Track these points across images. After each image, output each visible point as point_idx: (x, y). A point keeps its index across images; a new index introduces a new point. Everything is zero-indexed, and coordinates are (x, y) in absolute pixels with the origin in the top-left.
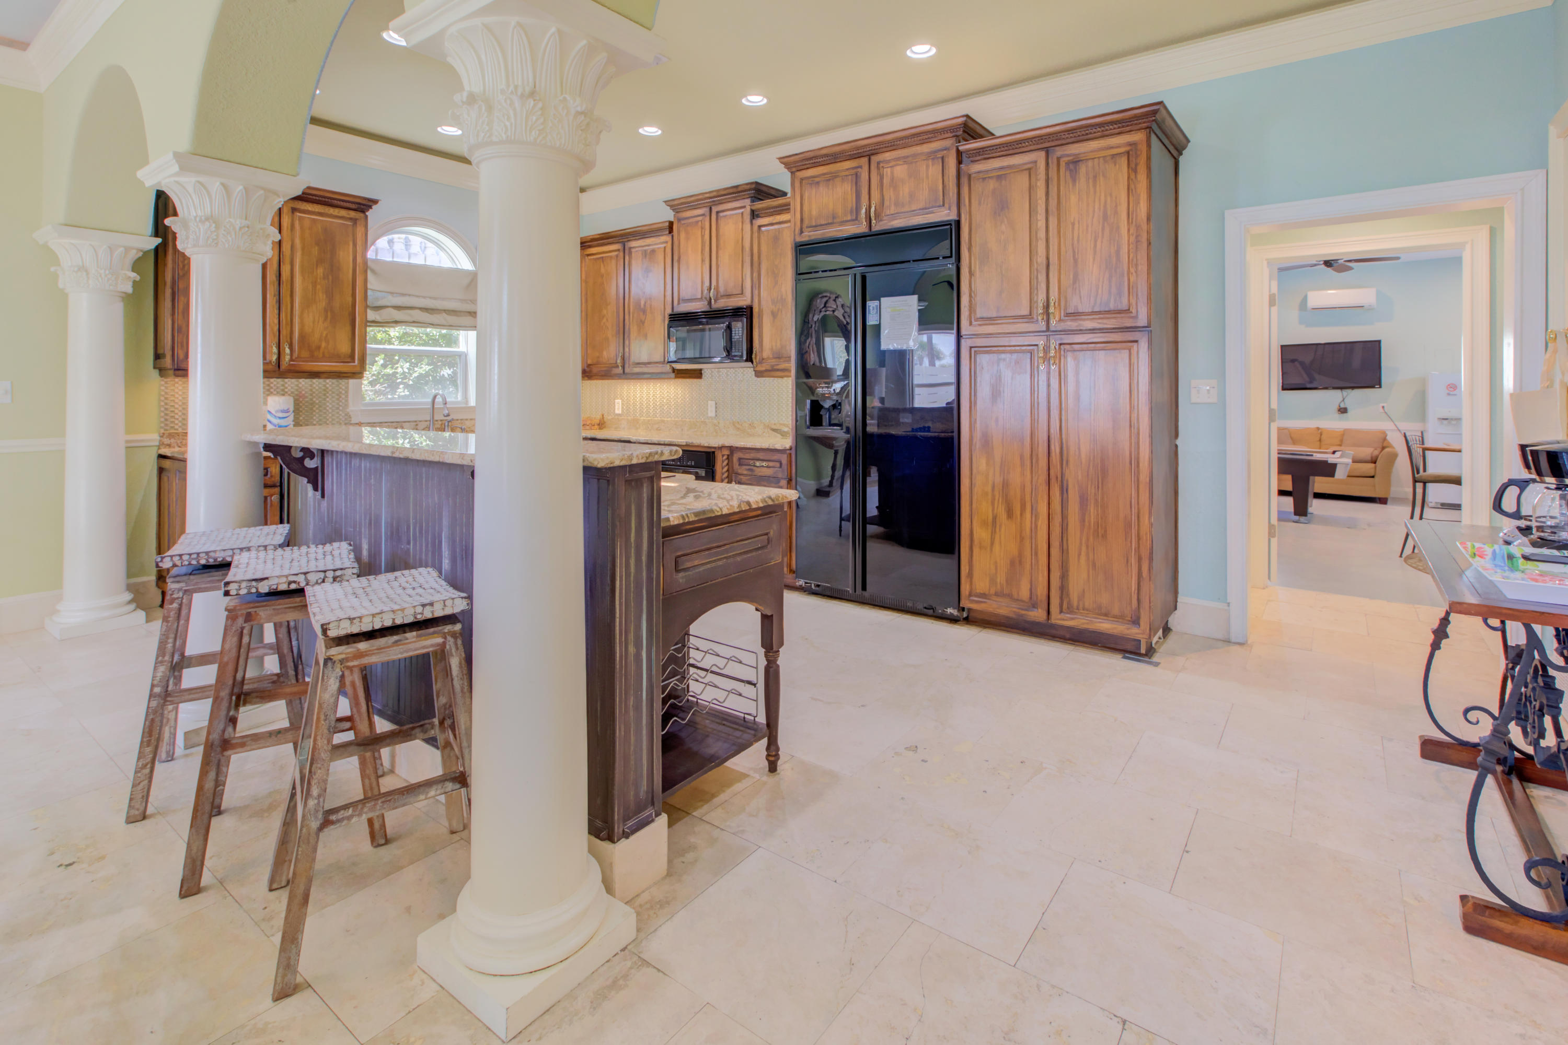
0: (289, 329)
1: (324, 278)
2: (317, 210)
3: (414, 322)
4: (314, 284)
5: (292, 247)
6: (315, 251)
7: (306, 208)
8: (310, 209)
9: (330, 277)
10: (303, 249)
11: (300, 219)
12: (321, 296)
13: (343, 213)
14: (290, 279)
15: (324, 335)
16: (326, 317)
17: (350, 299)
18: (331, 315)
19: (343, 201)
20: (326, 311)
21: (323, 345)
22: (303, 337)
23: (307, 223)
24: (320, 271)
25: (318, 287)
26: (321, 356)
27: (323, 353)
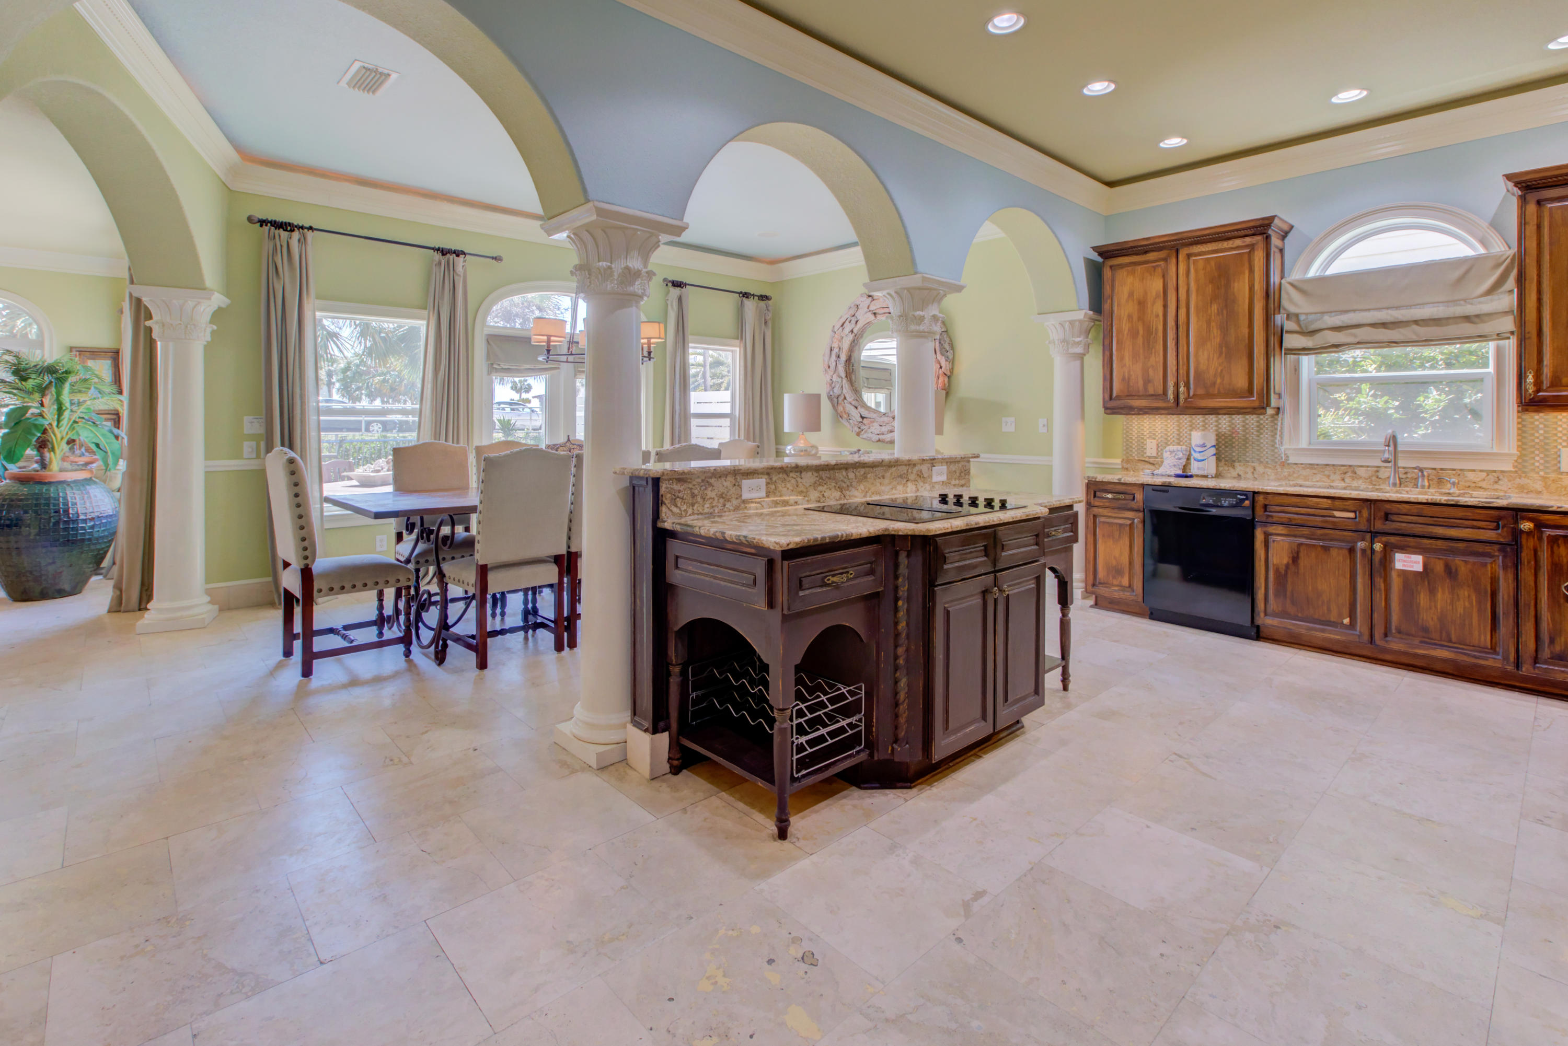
0: (1185, 368)
1: (1218, 314)
2: (1210, 249)
3: (1359, 343)
4: (1209, 322)
5: (1188, 291)
6: (1209, 289)
7: (1200, 250)
8: (1204, 250)
9: (1225, 312)
10: (1197, 290)
11: (1195, 262)
12: (1215, 332)
13: (1238, 242)
14: (1185, 320)
15: (1219, 370)
16: (1221, 354)
17: (1245, 331)
18: (1226, 351)
19: (1237, 230)
20: (1220, 346)
21: (1219, 381)
22: (1198, 375)
23: (1201, 265)
24: (1215, 307)
25: (1213, 324)
26: (1216, 392)
27: (1219, 389)
